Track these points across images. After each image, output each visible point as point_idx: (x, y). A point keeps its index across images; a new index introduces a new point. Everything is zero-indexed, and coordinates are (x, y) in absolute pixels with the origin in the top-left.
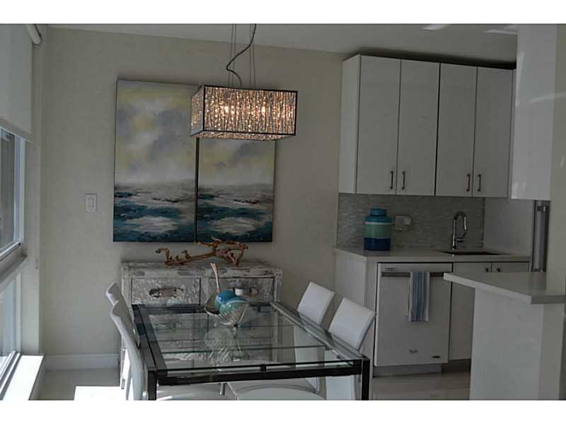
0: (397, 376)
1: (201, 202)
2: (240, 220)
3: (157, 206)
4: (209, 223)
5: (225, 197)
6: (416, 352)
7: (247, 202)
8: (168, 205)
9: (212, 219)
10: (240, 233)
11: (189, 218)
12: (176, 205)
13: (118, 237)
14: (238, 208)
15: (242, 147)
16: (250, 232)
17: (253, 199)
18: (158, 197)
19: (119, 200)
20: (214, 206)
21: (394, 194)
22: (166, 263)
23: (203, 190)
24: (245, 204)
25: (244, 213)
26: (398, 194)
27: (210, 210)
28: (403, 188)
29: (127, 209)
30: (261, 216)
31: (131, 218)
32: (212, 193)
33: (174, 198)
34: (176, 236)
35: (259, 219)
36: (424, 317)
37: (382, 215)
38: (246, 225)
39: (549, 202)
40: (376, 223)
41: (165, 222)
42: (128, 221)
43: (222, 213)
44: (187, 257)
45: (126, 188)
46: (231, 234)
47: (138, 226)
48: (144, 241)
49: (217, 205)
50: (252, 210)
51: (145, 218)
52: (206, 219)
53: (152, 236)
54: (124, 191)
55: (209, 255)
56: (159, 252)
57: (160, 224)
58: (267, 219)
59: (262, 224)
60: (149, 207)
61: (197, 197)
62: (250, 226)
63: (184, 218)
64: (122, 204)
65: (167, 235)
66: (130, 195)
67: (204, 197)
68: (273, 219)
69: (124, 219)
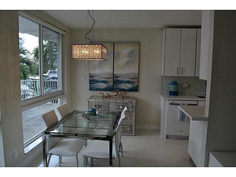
0: (177, 139)
1: (115, 79)
2: (127, 84)
3: (102, 80)
4: (117, 85)
5: (122, 77)
6: (182, 131)
7: (130, 78)
8: (105, 80)
9: (119, 84)
10: (128, 88)
11: (111, 84)
12: (107, 80)
13: (91, 89)
14: (126, 80)
15: (128, 61)
16: (131, 88)
17: (132, 78)
18: (102, 77)
19: (91, 78)
20: (119, 80)
21: (179, 76)
22: (102, 97)
23: (116, 75)
24: (129, 79)
25: (128, 82)
26: (180, 76)
27: (118, 81)
28: (182, 74)
29: (93, 81)
30: (134, 83)
31: (94, 83)
32: (118, 76)
33: (107, 77)
34: (107, 89)
35: (133, 84)
36: (185, 119)
37: (175, 83)
38: (129, 86)
39: (206, 81)
40: (173, 86)
41: (104, 84)
42: (93, 84)
43: (121, 82)
44: (109, 95)
45: (93, 74)
46: (124, 89)
47: (96, 86)
48: (98, 90)
49: (120, 79)
50: (131, 81)
51: (98, 84)
52: (117, 84)
53: (100, 89)
54: (92, 75)
55: (115, 95)
56: (101, 94)
57: (103, 86)
58: (136, 84)
59: (134, 86)
60: (99, 80)
61: (113, 78)
62: (130, 86)
63: (109, 83)
64: (92, 80)
65: (104, 89)
66: (94, 77)
67: (116, 77)
68: (138, 84)
69: (92, 84)
